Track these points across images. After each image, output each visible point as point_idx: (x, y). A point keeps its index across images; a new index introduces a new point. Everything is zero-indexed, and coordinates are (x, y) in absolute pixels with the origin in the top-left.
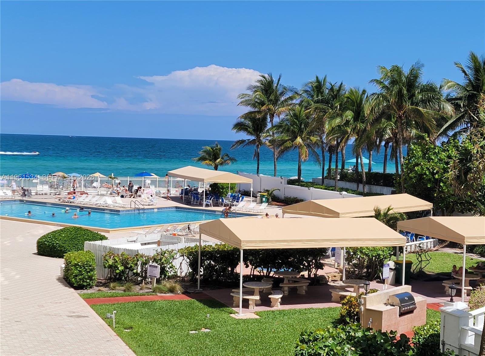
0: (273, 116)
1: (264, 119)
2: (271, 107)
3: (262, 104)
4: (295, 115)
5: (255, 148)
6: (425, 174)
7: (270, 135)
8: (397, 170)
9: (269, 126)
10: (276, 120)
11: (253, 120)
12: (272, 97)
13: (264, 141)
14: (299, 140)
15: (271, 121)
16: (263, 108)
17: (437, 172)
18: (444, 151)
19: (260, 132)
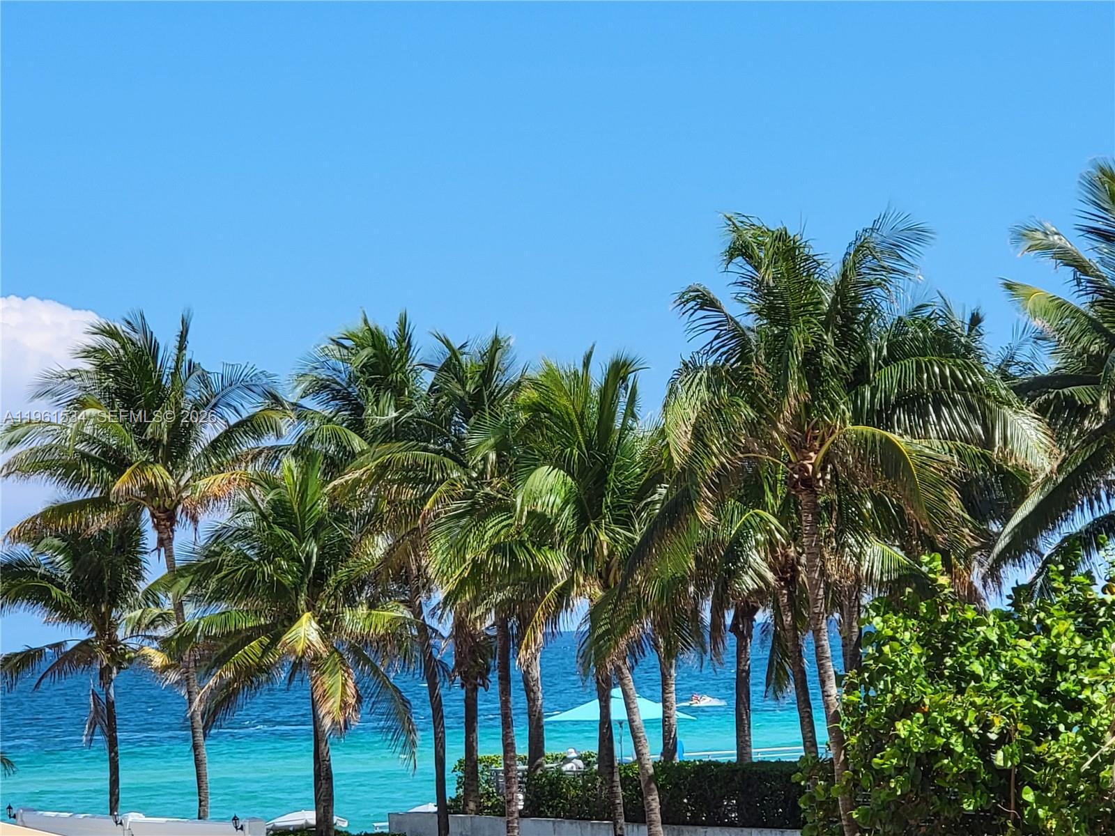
0: (172, 518)
1: (127, 539)
2: (159, 474)
3: (115, 462)
4: (280, 508)
5: (93, 683)
6: (948, 751)
7: (164, 618)
8: (810, 741)
11: (76, 546)
13: (133, 643)
14: (306, 631)
15: (164, 542)
16: (122, 483)
17: (1004, 738)
18: (1027, 631)
19: (113, 604)
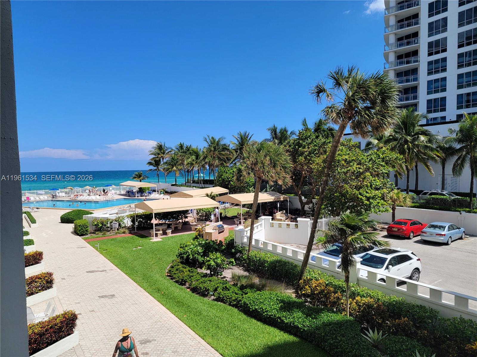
0: (163, 159)
1: (160, 160)
2: (162, 155)
3: (159, 154)
4: (172, 158)
5: (157, 172)
6: (225, 179)
7: (163, 167)
8: (214, 178)
9: (162, 163)
10: (165, 161)
11: (155, 161)
12: (162, 151)
13: (160, 169)
14: (175, 168)
15: (163, 161)
16: (159, 156)
17: (230, 178)
18: (232, 169)
19: (158, 166)
